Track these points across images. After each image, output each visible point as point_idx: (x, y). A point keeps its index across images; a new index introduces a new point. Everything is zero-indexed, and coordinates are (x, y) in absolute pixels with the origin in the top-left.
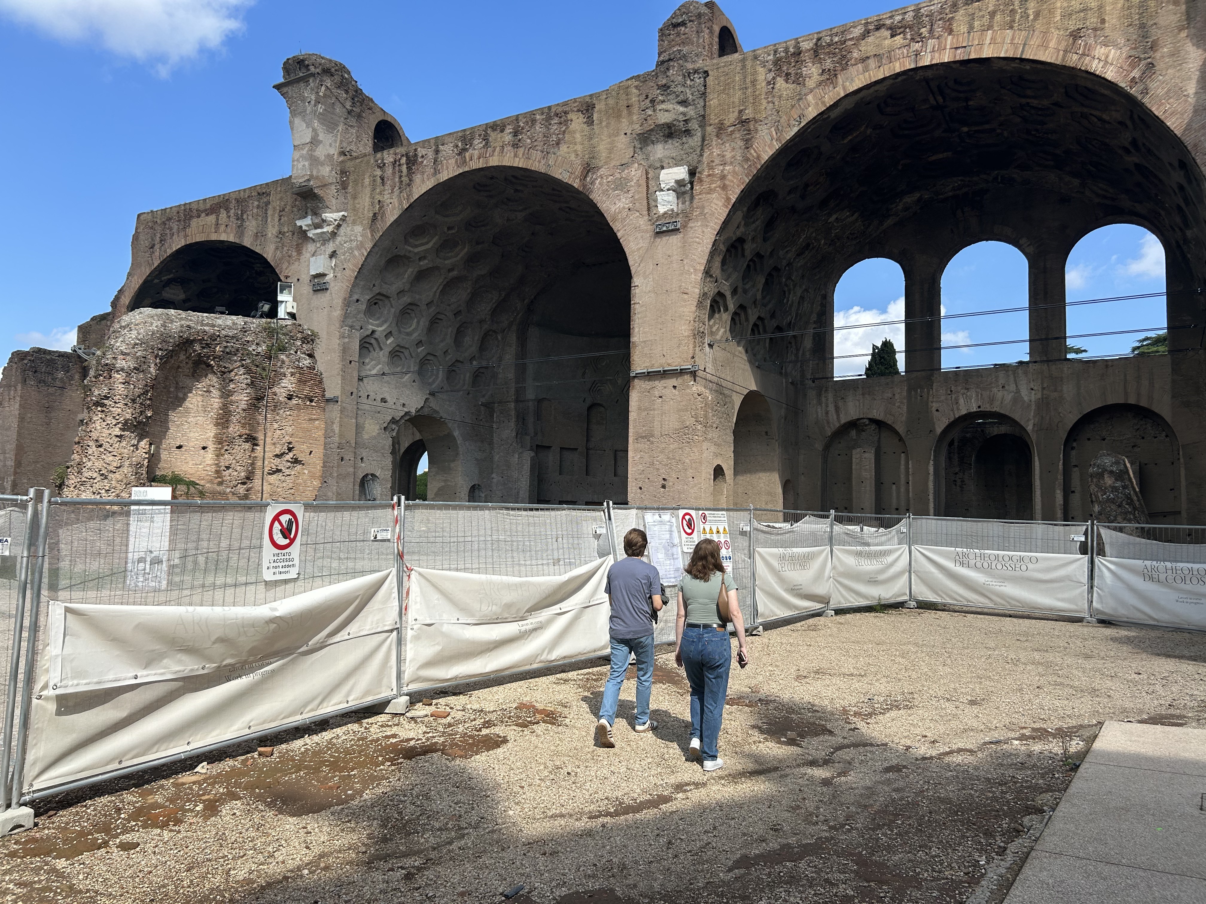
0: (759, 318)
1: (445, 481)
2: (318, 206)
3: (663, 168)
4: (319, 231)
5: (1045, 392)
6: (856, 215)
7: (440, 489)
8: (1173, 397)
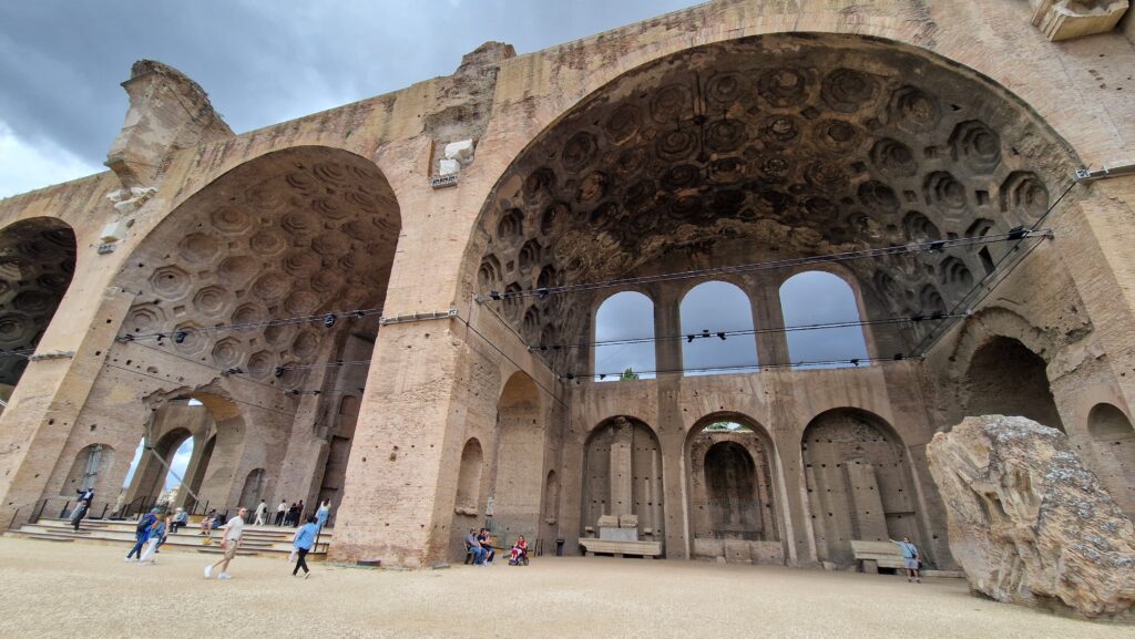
0: (533, 307)
1: (226, 463)
2: (129, 181)
3: (449, 142)
4: (125, 202)
5: (779, 395)
6: (618, 243)
7: (217, 472)
8: (891, 402)
